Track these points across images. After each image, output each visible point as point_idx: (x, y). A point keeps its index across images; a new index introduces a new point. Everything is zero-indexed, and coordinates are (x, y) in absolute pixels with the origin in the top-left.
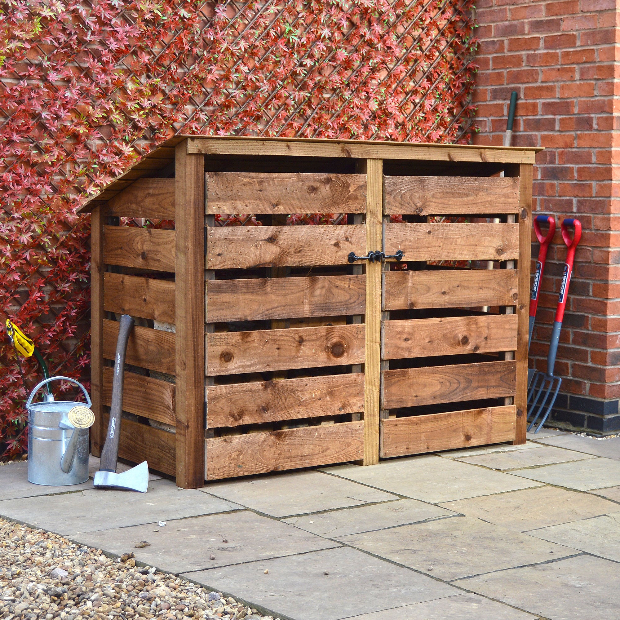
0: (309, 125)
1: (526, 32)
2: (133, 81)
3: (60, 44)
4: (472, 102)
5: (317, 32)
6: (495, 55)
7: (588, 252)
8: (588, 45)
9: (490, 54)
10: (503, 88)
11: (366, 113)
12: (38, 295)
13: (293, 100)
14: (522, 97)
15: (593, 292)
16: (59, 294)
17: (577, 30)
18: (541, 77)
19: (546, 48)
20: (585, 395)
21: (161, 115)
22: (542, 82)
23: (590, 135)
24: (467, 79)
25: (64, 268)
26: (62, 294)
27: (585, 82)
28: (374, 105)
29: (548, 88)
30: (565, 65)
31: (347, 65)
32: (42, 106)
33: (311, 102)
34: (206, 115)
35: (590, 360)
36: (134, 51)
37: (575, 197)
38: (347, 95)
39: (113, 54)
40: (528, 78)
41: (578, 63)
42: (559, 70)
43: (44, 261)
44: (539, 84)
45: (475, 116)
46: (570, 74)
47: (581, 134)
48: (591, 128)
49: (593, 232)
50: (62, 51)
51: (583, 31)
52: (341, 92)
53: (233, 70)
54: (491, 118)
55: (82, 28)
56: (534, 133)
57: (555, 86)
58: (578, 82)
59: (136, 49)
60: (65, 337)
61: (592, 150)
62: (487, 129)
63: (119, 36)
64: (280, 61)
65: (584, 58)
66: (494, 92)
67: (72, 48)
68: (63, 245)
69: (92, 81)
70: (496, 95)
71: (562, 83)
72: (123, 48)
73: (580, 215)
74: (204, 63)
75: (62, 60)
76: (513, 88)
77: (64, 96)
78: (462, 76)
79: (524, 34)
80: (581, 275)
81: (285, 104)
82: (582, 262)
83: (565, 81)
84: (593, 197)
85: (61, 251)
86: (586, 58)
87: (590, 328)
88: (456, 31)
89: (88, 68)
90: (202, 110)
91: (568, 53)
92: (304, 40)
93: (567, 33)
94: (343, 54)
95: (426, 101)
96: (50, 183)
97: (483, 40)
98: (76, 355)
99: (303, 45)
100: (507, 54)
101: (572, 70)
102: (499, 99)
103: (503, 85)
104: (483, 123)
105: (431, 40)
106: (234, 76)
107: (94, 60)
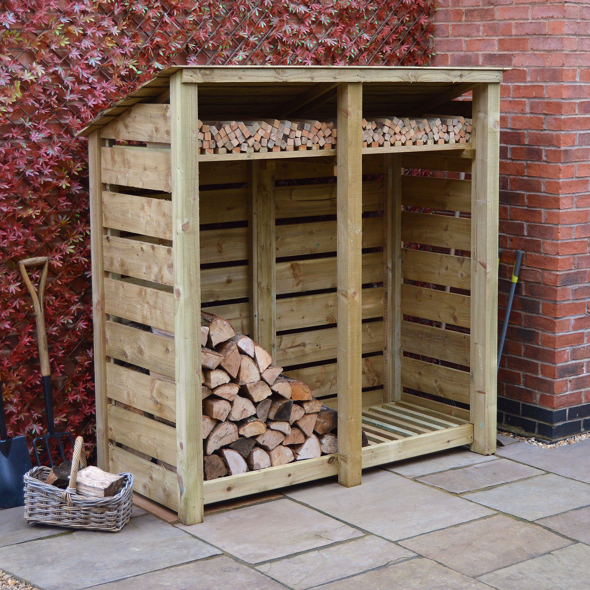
1: (480, 64)
7: (538, 274)
8: (537, 81)
15: (543, 311)
17: (527, 67)
20: (537, 404)
23: (539, 165)
27: (535, 115)
30: (516, 98)
35: (540, 372)
37: (526, 222)
41: (528, 98)
42: (510, 102)
46: (521, 107)
47: (531, 164)
48: (540, 159)
49: (543, 255)
51: (533, 68)
57: (507, 117)
58: (528, 116)
61: (542, 180)
65: (534, 93)
71: (513, 115)
73: (530, 238)
80: (532, 294)
82: (533, 282)
83: (516, 113)
84: (543, 223)
86: (536, 93)
87: (540, 344)
91: (519, 87)
93: (518, 68)
101: (523, 104)
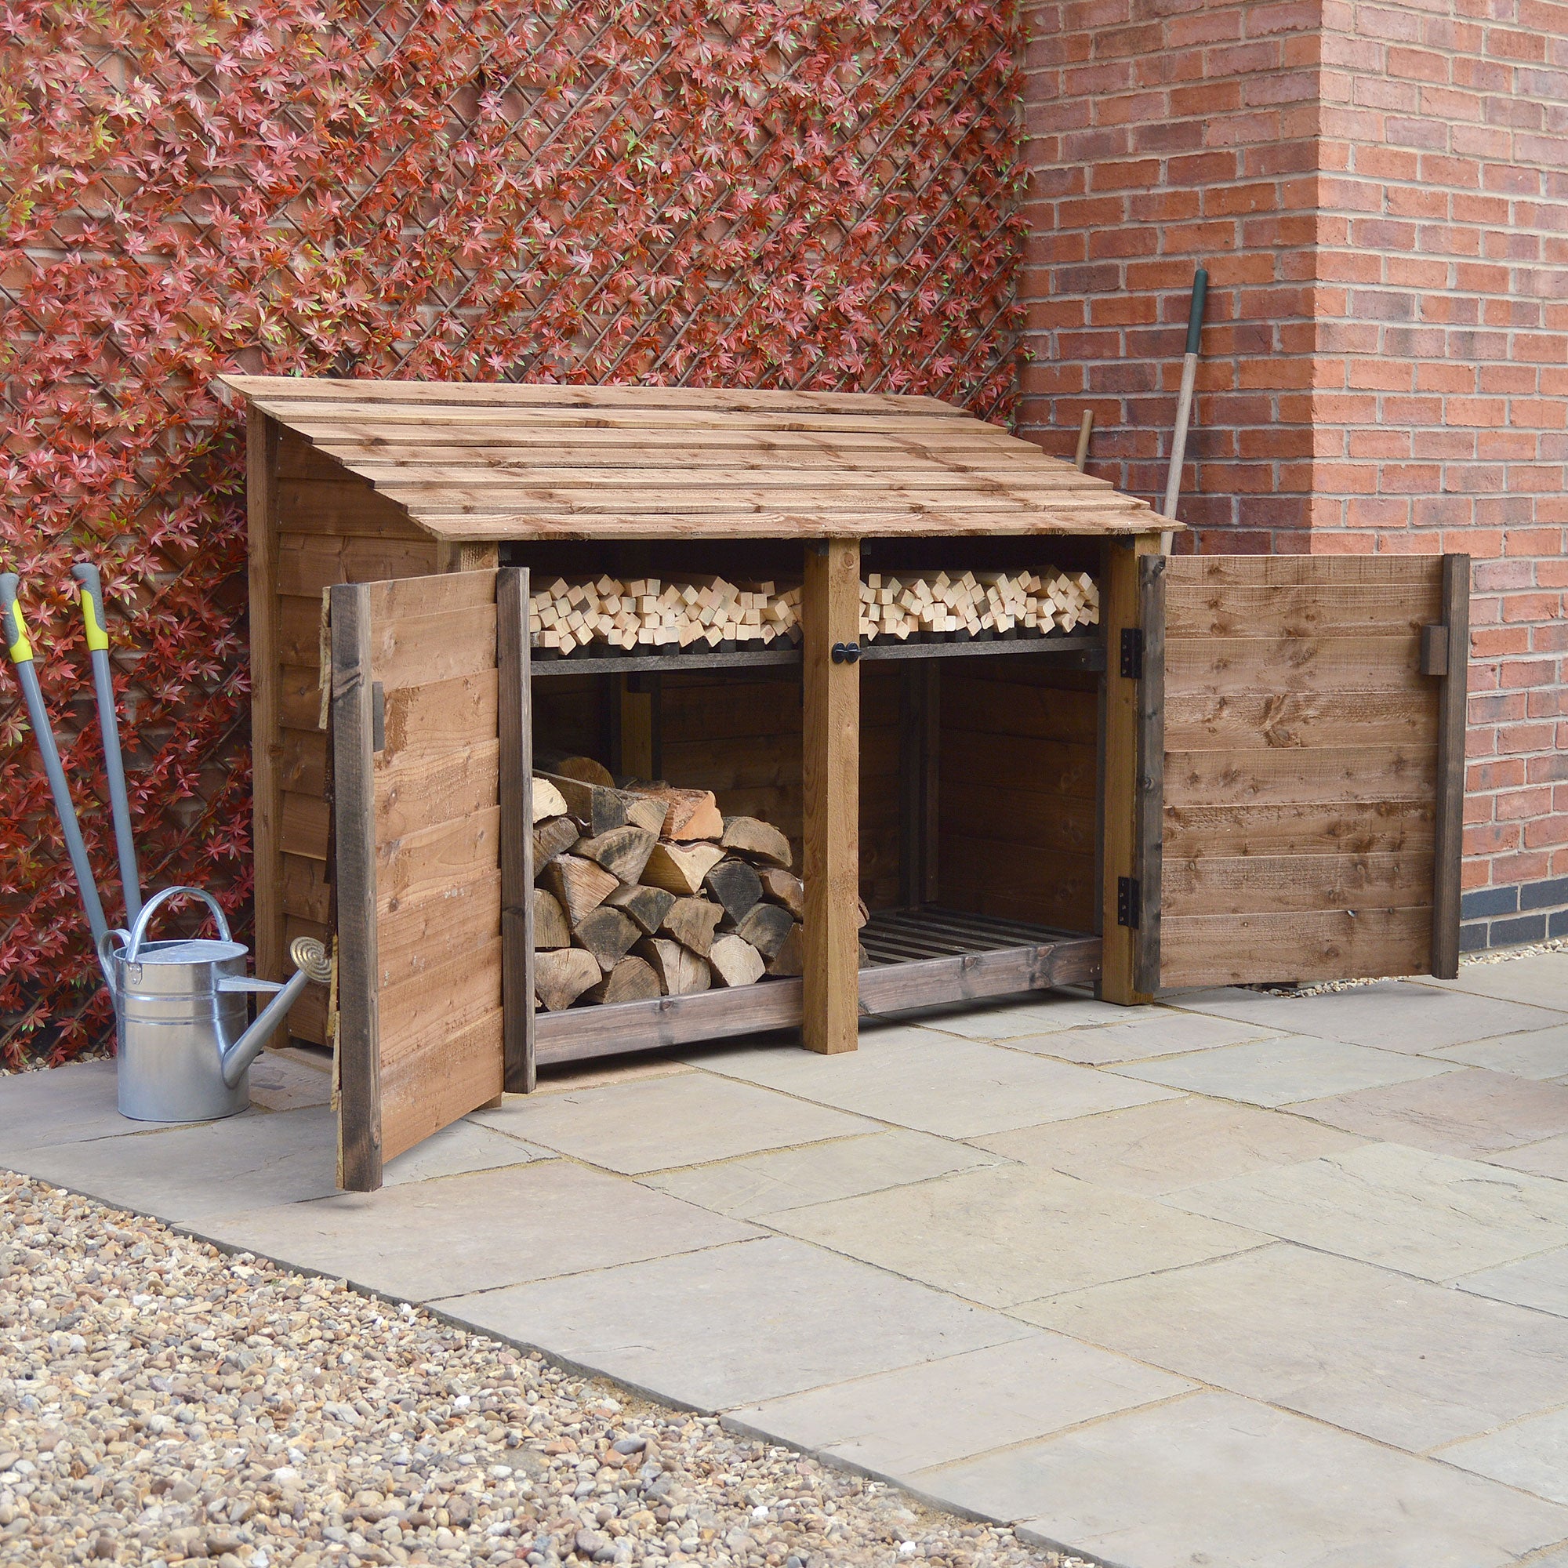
0: (679, 347)
1: (1130, 150)
2: (308, 255)
3: (150, 173)
4: (1018, 299)
5: (695, 150)
6: (1064, 199)
8: (1260, 175)
9: (1054, 196)
10: (1082, 269)
11: (797, 319)
13: (645, 294)
14: (1123, 287)
16: (159, 706)
17: (1236, 145)
18: (1161, 245)
19: (1171, 183)
21: (367, 325)
22: (1164, 254)
23: (1265, 363)
24: (1005, 249)
25: (168, 652)
26: (164, 708)
27: (1255, 252)
28: (813, 304)
29: (1176, 266)
30: (1212, 217)
31: (758, 217)
32: (114, 306)
33: (683, 298)
34: (462, 324)
36: (309, 189)
37: (1235, 493)
38: (756, 282)
39: (263, 196)
40: (1135, 247)
41: (1239, 214)
42: (1199, 227)
43: (124, 638)
44: (1157, 259)
45: (1024, 328)
46: (1225, 237)
47: (1247, 361)
48: (1267, 348)
50: (155, 189)
51: (1251, 147)
52: (742, 276)
53: (518, 230)
54: (1057, 331)
55: (197, 141)
56: (1148, 361)
57: (1191, 262)
58: (1240, 254)
59: (314, 186)
60: (174, 797)
61: (1271, 395)
62: (1049, 354)
63: (276, 158)
64: (616, 210)
65: (1253, 203)
66: (1064, 275)
67: (176, 184)
68: (165, 604)
69: (220, 253)
70: (1067, 281)
71: (1207, 256)
72: (287, 185)
73: (1246, 530)
74: (457, 215)
75: (155, 210)
76: (1104, 267)
77: (159, 285)
78: (997, 243)
79: (1126, 154)
81: (629, 302)
83: (1212, 252)
84: (1275, 493)
85: (160, 617)
86: (1257, 203)
88: (983, 149)
89: (212, 227)
90: (453, 315)
91: (1218, 193)
92: (667, 167)
93: (1215, 151)
94: (747, 196)
95: (921, 295)
96: (135, 471)
97: (1039, 168)
98: (199, 834)
99: (664, 177)
100: (1089, 195)
101: (1228, 229)
102: (1074, 291)
103: (1082, 261)
104: (1041, 342)
105: (932, 168)
106: (521, 243)
107: (223, 209)
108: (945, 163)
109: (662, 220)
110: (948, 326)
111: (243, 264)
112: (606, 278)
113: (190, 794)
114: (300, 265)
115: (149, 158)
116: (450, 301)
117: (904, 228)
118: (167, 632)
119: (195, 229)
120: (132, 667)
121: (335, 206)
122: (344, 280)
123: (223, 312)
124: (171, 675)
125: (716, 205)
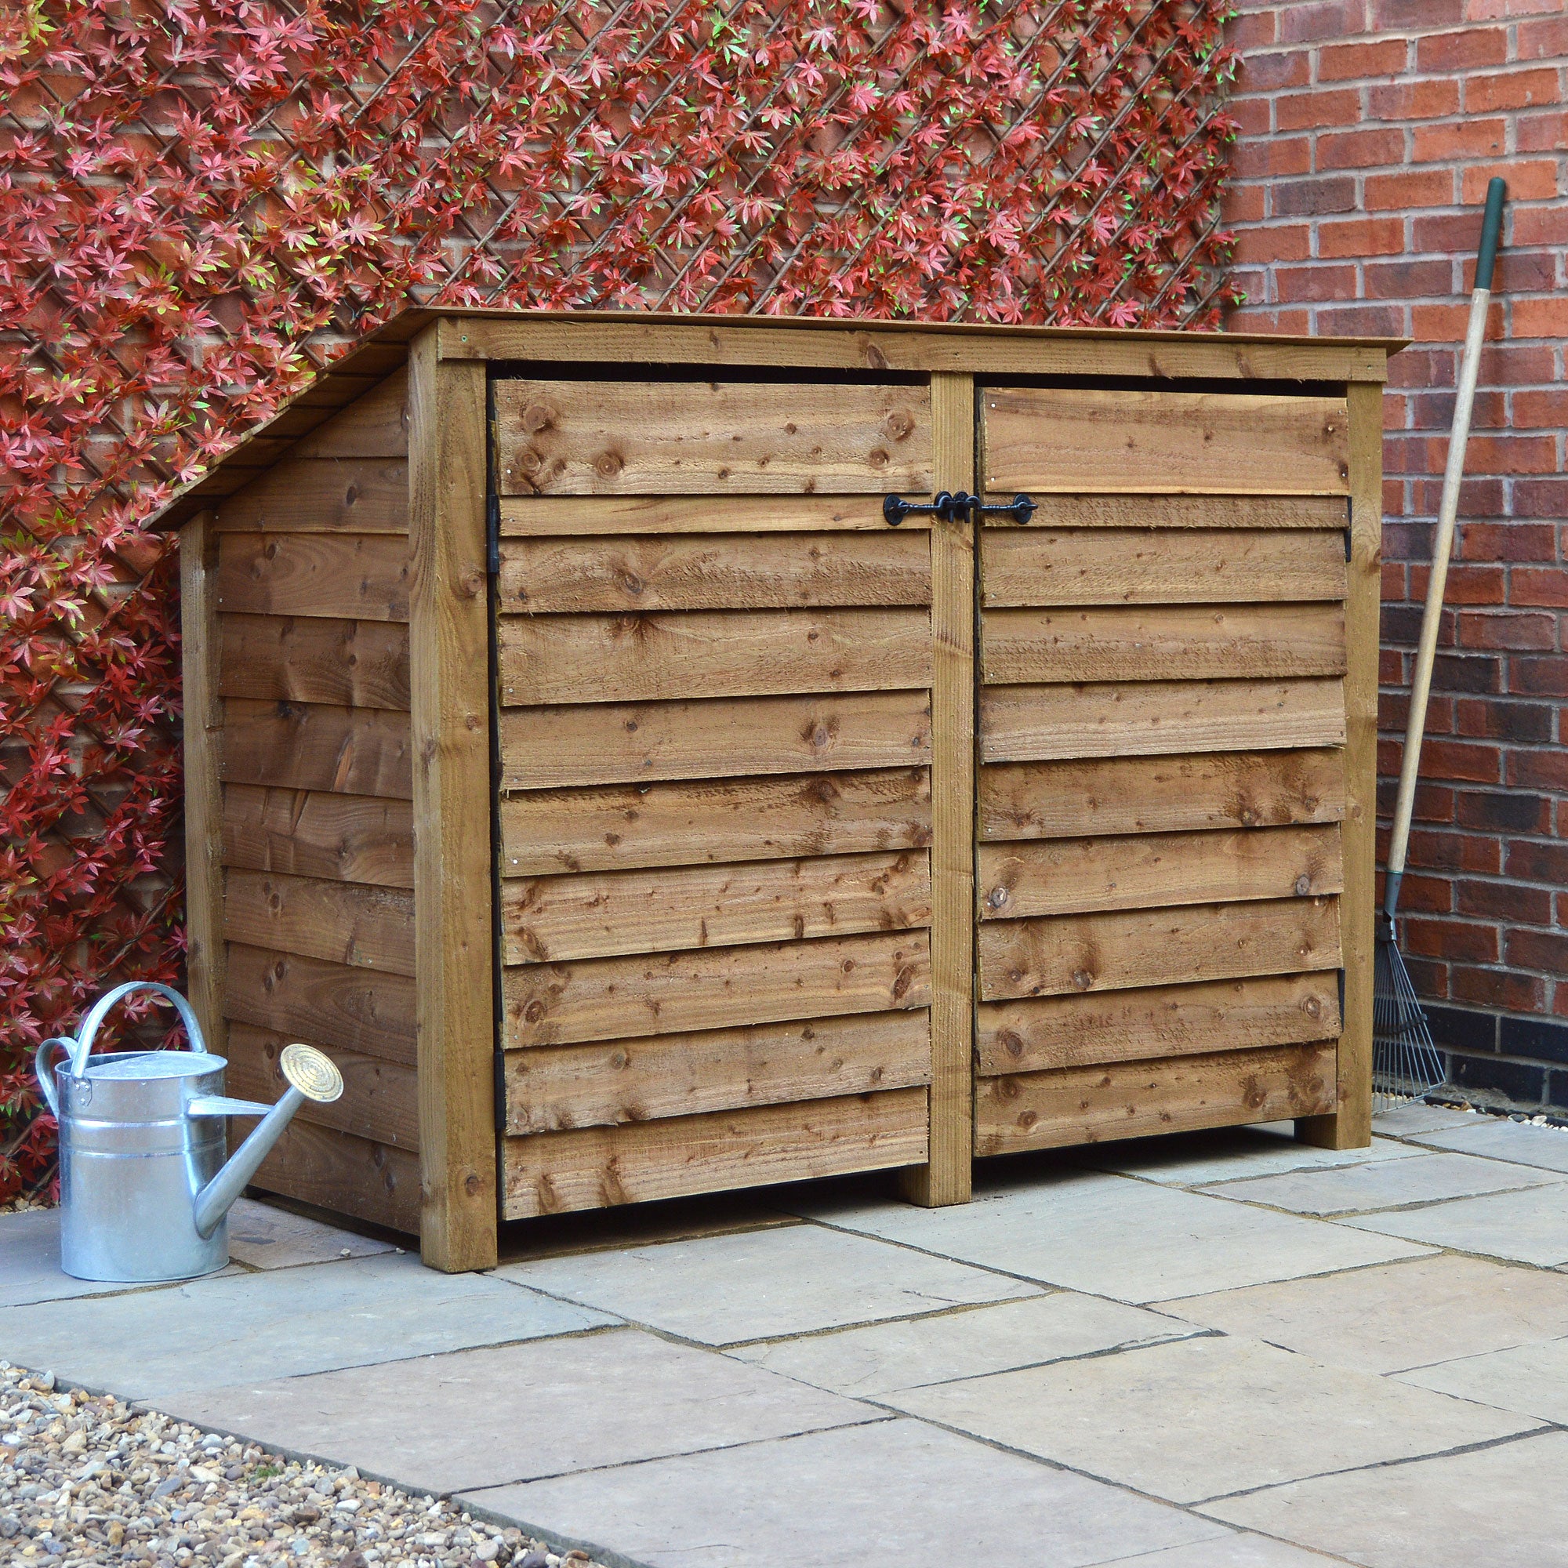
0: (780, 289)
1: (1369, 28)
2: (300, 173)
3: (99, 70)
4: (1224, 224)
5: (799, 35)
6: (1283, 93)
7: (1546, 624)
8: (1539, 59)
9: (1270, 90)
10: (1307, 184)
11: (934, 253)
12: (57, 759)
13: (735, 222)
14: (1360, 207)
15: (1561, 734)
16: (113, 755)
17: (1507, 19)
18: (1409, 152)
19: (1423, 69)
20: (1545, 1015)
21: (377, 264)
22: (1414, 163)
23: (1546, 303)
24: (1209, 159)
25: (125, 685)
26: (119, 756)
27: (1532, 159)
28: (955, 233)
29: (1429, 178)
30: (1475, 114)
31: (882, 123)
32: (54, 242)
33: (785, 227)
34: (498, 262)
35: (1554, 917)
36: (301, 88)
37: (1508, 475)
38: (880, 207)
39: (243, 99)
40: (1375, 154)
41: (1511, 110)
42: (1459, 127)
43: (67, 667)
44: (1404, 169)
45: (1230, 262)
46: (1492, 140)
47: (1522, 302)
48: (1549, 285)
49: (1560, 568)
50: (105, 91)
51: (1525, 21)
52: (863, 197)
53: (571, 140)
54: (1275, 266)
55: (159, 28)
56: (1392, 303)
57: (1449, 173)
58: (1512, 162)
59: (306, 85)
60: (132, 873)
61: (1554, 346)
62: (1265, 296)
63: (258, 49)
64: (698, 114)
65: (1529, 94)
66: (1283, 194)
67: (132, 85)
68: (119, 623)
69: (189, 174)
70: (1287, 201)
71: (1469, 165)
72: (272, 83)
73: (1521, 523)
74: (493, 122)
75: (105, 120)
76: (1335, 180)
77: (112, 214)
78: (1196, 151)
79: (1362, 34)
80: (1528, 688)
81: (716, 232)
82: (1530, 652)
83: (1476, 159)
84: (1559, 474)
85: (113, 641)
86: (1534, 94)
87: (1554, 832)
88: (1176, 28)
89: (178, 140)
90: (486, 251)
91: (1483, 82)
92: (763, 57)
93: (1479, 27)
94: (867, 95)
95: (1096, 221)
96: (80, 454)
97: (1249, 53)
98: (164, 920)
99: (760, 71)
100: (1316, 88)
101: (1497, 129)
102: (1297, 214)
103: (1307, 173)
104: (1254, 280)
105: (1109, 55)
106: (574, 157)
107: (192, 116)
108: (1128, 48)
109: (757, 125)
110: (1131, 261)
111: (219, 187)
112: (684, 202)
113: (151, 868)
114: (293, 187)
115: (99, 53)
116: (484, 232)
117: (1074, 134)
118: (123, 659)
119: (157, 142)
120: (79, 705)
121: (332, 111)
122: (347, 206)
123: (193, 247)
124: (127, 715)
125: (827, 106)
